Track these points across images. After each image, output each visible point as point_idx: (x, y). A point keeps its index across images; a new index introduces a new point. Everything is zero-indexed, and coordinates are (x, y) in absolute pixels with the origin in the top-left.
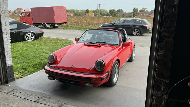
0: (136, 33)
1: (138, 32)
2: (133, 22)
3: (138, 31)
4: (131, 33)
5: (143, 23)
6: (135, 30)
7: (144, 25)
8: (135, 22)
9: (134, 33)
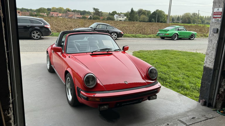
0: (36, 35)
1: (39, 35)
2: (30, 22)
3: (39, 33)
4: (29, 36)
5: (43, 24)
6: (35, 32)
7: (45, 26)
8: (32, 21)
9: (34, 36)
